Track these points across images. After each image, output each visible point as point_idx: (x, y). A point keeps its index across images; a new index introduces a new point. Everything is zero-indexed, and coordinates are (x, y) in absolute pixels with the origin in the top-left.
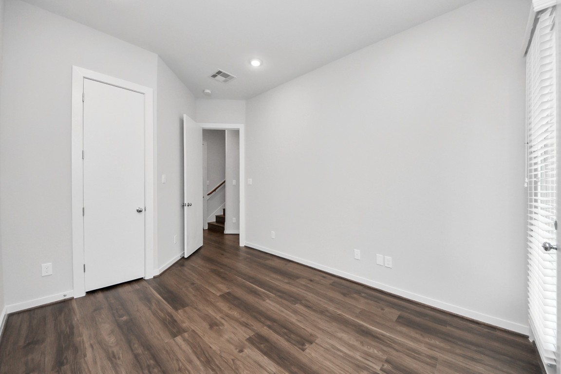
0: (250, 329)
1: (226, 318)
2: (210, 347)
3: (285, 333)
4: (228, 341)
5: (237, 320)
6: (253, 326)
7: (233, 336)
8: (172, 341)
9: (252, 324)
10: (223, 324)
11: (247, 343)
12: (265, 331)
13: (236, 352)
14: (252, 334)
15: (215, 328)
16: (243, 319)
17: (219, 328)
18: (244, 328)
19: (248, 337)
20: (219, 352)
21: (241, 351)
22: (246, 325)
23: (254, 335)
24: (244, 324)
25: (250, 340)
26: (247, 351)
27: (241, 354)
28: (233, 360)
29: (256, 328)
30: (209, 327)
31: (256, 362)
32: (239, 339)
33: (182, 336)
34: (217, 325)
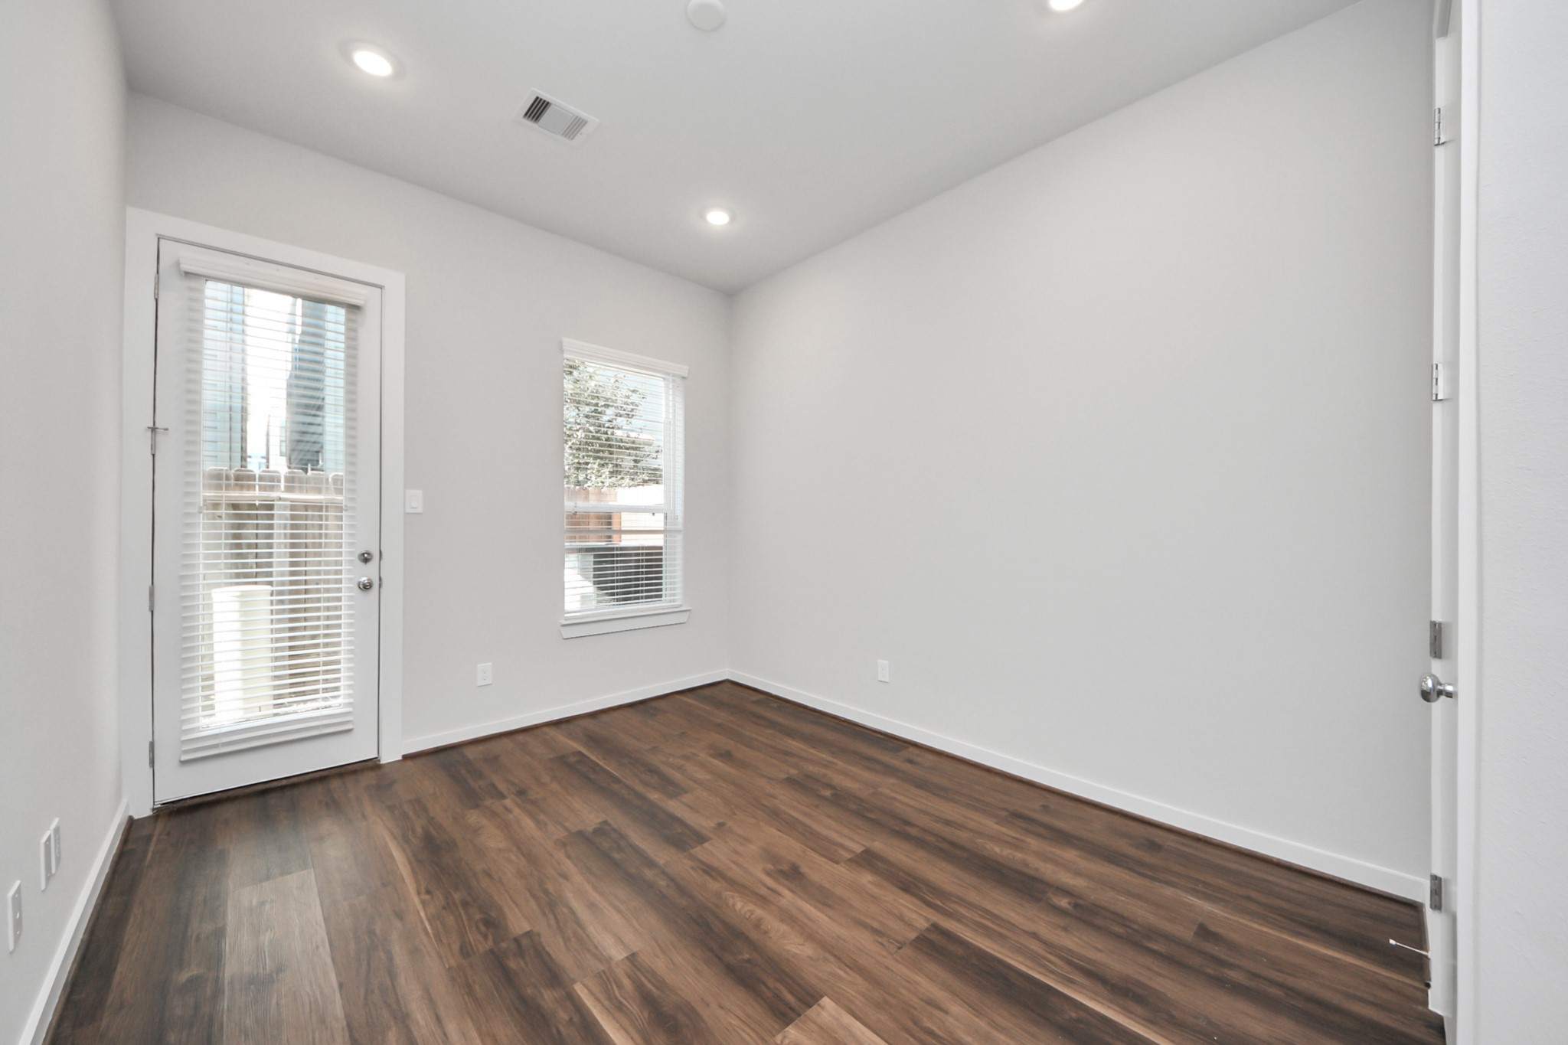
0: (700, 861)
1: (764, 891)
2: (780, 831)
3: (620, 849)
4: (747, 840)
5: (733, 884)
6: (692, 868)
7: (740, 848)
8: (868, 844)
9: (692, 873)
10: (768, 874)
11: (711, 835)
12: (662, 855)
13: (730, 824)
14: (697, 851)
15: (785, 867)
16: (714, 885)
17: (773, 865)
18: (716, 864)
19: (706, 845)
20: (761, 824)
21: (721, 825)
22: (709, 870)
23: (692, 848)
24: (714, 874)
25: (701, 839)
26: (711, 824)
27: (721, 821)
28: (735, 814)
29: (686, 861)
30: (802, 870)
31: (697, 812)
32: (726, 842)
33: (855, 853)
34: (782, 873)
